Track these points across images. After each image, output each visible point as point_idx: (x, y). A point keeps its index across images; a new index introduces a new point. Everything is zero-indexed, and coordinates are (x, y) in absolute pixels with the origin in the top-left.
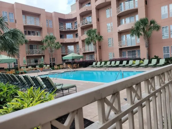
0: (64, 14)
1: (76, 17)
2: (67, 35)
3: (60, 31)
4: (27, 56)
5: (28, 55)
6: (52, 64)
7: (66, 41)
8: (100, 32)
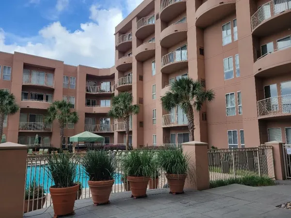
0: (98, 68)
1: (114, 73)
2: (101, 101)
3: (87, 94)
4: (19, 133)
5: (21, 131)
6: (67, 147)
7: (96, 110)
8: (142, 98)
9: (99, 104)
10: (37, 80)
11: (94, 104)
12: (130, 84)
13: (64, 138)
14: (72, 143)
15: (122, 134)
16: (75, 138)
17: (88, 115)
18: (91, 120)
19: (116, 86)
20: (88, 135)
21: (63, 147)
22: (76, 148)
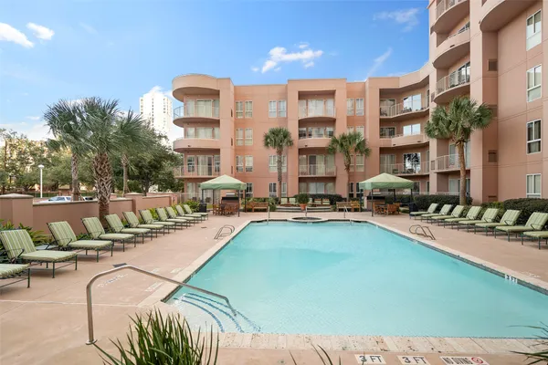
1: (429, 76)
2: (405, 127)
3: (381, 120)
4: (299, 178)
6: (355, 196)
7: (397, 141)
8: (496, 106)
9: (401, 132)
10: (316, 109)
11: (392, 134)
12: (466, 84)
13: (352, 184)
14: (362, 190)
15: (444, 176)
16: (367, 184)
17: (383, 150)
18: (387, 158)
19: (433, 96)
20: (386, 178)
21: (351, 195)
22: (369, 198)
